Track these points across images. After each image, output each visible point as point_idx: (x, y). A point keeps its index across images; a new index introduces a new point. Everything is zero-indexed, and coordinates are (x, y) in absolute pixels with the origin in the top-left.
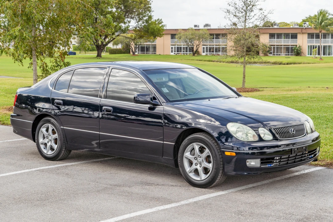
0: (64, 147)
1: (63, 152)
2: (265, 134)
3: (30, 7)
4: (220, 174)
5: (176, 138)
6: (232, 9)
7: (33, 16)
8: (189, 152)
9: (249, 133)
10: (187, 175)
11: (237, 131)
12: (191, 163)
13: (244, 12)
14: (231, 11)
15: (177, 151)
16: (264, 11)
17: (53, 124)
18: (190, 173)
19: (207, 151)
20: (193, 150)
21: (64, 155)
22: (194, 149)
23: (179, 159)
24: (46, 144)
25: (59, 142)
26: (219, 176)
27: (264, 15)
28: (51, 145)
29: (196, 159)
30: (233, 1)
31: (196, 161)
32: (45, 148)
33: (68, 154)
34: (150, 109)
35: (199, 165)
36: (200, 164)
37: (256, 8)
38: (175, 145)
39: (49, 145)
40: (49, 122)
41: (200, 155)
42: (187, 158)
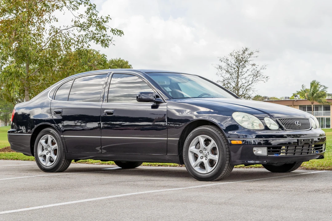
0: (64, 157)
1: (63, 162)
2: (270, 124)
3: (25, 44)
4: (227, 165)
5: (180, 133)
6: (224, 65)
7: (28, 52)
8: (194, 145)
9: (255, 123)
10: (192, 169)
11: (242, 120)
12: (196, 157)
13: (236, 68)
14: (223, 67)
15: (181, 146)
16: (257, 67)
17: (53, 134)
18: (195, 167)
19: (213, 143)
20: (198, 144)
21: (64, 165)
22: (199, 142)
23: (184, 154)
24: (45, 156)
25: (59, 152)
26: (226, 167)
27: (257, 71)
28: (50, 156)
29: (201, 152)
30: (225, 57)
31: (201, 155)
32: (44, 161)
33: (68, 165)
34: (153, 107)
35: (204, 158)
36: (206, 157)
37: (248, 64)
38: (179, 140)
39: (48, 156)
40: (48, 132)
41: (205, 147)
42: (192, 152)
